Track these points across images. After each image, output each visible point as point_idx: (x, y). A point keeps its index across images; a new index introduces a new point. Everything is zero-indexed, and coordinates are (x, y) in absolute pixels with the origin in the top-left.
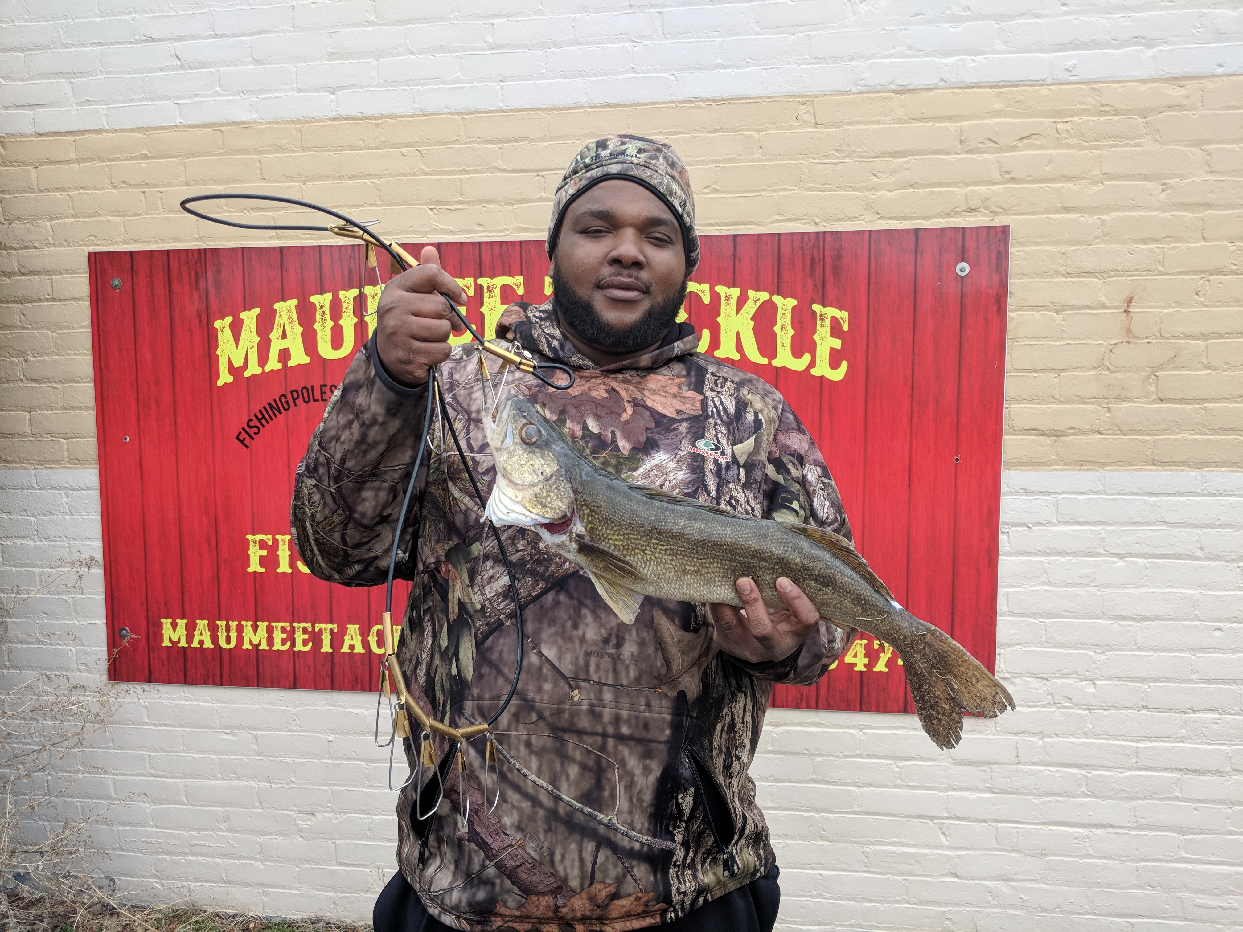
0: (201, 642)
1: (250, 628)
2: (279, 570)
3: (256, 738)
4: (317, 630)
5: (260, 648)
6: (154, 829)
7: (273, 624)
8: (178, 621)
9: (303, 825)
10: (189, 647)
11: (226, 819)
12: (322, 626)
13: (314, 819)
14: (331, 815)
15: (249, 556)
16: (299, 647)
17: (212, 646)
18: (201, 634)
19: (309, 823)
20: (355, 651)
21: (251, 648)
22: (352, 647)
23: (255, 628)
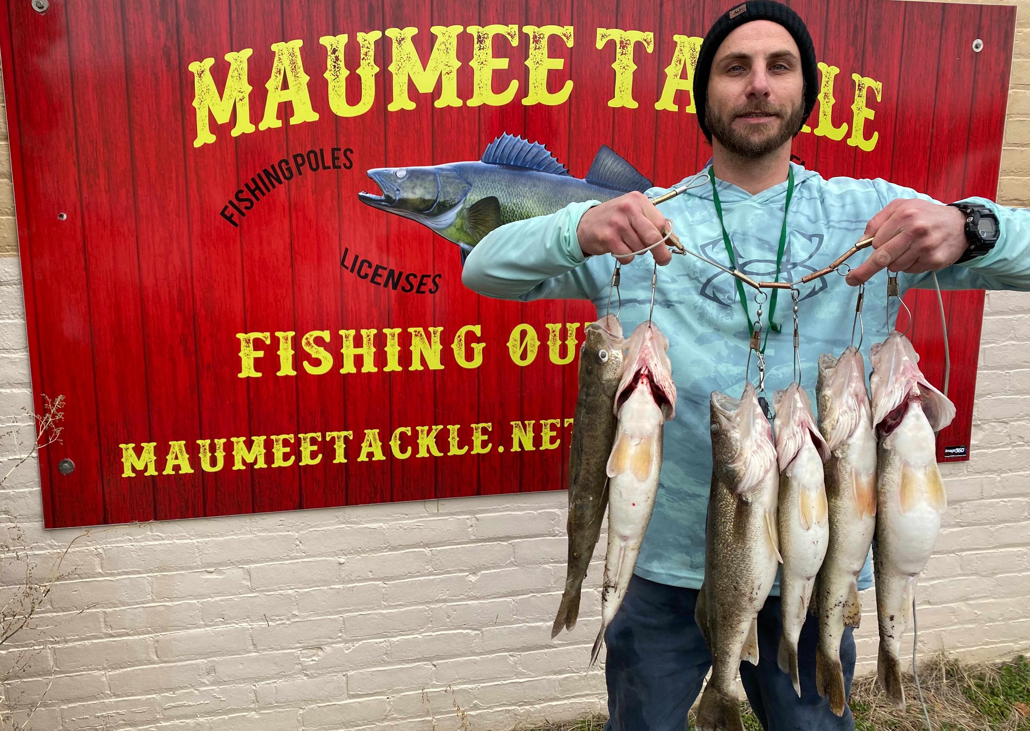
0: (177, 468)
1: (242, 445)
2: (279, 374)
3: (249, 572)
4: (328, 439)
5: (256, 467)
6: (113, 700)
7: (273, 437)
8: (143, 445)
9: (309, 662)
10: (160, 474)
11: (211, 670)
12: (335, 434)
13: (320, 653)
14: (341, 645)
15: (240, 359)
16: (306, 460)
17: (192, 471)
18: (176, 458)
19: (314, 658)
20: (374, 459)
21: (244, 468)
22: (370, 455)
23: (249, 445)
